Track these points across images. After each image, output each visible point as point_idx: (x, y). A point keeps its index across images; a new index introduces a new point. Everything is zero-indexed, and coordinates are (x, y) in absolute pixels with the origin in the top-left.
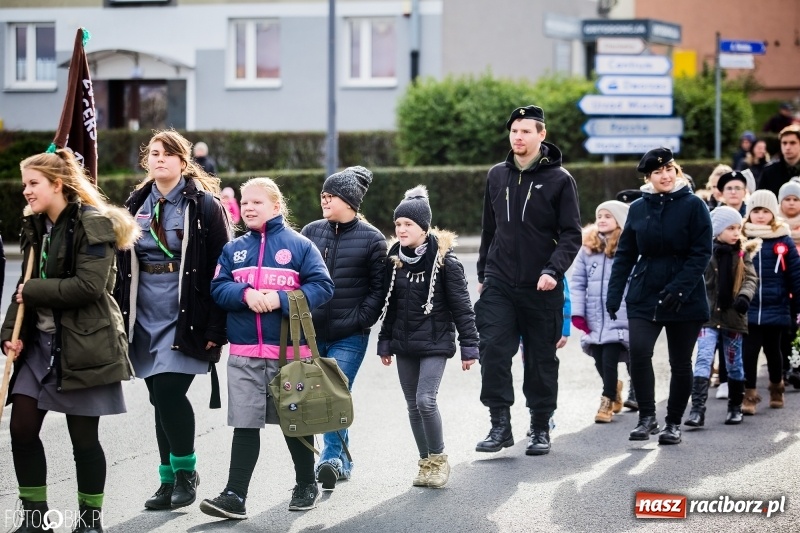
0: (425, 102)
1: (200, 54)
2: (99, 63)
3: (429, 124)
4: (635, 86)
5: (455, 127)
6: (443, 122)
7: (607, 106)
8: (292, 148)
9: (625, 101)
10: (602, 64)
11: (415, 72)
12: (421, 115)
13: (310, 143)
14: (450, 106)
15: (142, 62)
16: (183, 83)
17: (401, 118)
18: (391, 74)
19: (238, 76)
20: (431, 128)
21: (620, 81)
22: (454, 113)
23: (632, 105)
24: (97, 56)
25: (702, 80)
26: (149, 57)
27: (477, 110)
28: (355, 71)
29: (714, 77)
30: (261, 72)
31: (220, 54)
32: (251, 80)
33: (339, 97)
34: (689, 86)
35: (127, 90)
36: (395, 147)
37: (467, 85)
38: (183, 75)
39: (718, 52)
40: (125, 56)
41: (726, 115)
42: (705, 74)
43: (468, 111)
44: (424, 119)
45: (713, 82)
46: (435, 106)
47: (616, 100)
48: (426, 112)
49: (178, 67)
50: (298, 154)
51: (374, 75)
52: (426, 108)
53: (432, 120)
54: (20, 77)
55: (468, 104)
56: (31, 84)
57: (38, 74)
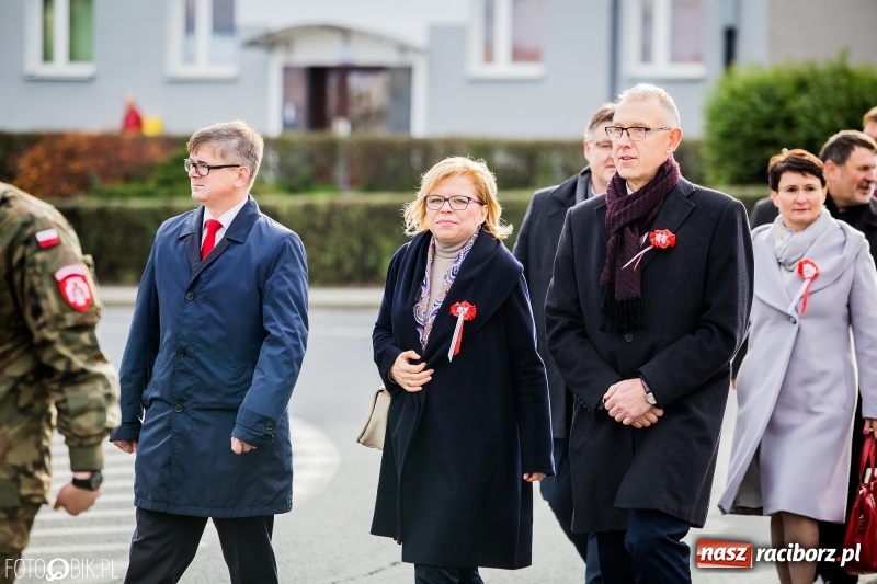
0: (744, 100)
1: (434, 31)
2: (296, 42)
3: (749, 130)
6: (769, 125)
8: (556, 160)
11: (730, 55)
12: (737, 118)
14: (781, 103)
15: (353, 41)
16: (408, 71)
17: (710, 122)
18: (697, 58)
19: (485, 62)
20: (751, 135)
26: (363, 34)
27: (816, 110)
28: (646, 55)
30: (519, 55)
31: (460, 31)
32: (503, 66)
35: (333, 80)
36: (699, 159)
38: (410, 59)
40: (330, 34)
43: (804, 112)
44: (741, 123)
46: (759, 104)
49: (403, 49)
51: (675, 58)
52: (746, 106)
53: (754, 124)
54: (189, 58)
55: (804, 102)
56: (202, 68)
57: (212, 56)
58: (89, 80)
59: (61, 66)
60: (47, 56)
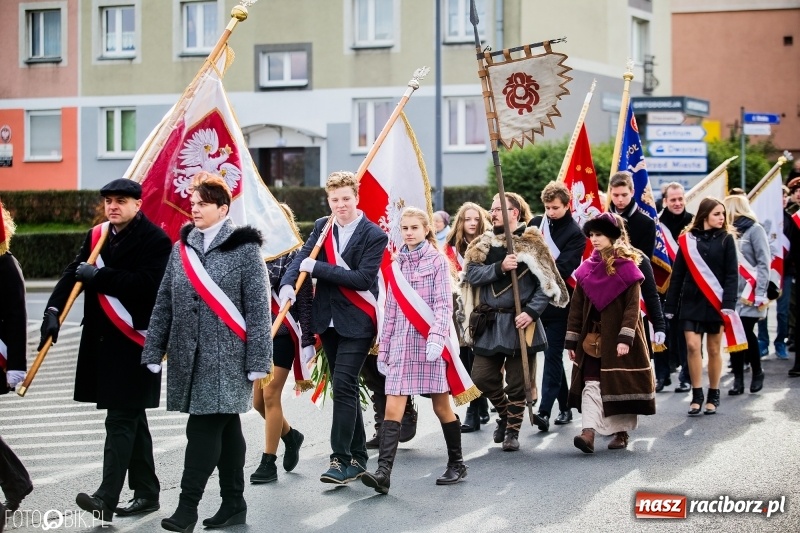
0: (512, 164)
1: (330, 127)
2: (251, 135)
3: (515, 181)
4: (677, 150)
5: (535, 182)
6: (526, 179)
7: (655, 165)
9: (670, 161)
10: (652, 133)
12: (509, 173)
14: (533, 165)
15: (284, 133)
16: (317, 150)
17: (491, 176)
18: (482, 142)
19: (360, 145)
20: (516, 184)
21: (665, 146)
22: (535, 170)
23: (675, 165)
24: (250, 130)
25: (731, 145)
26: (291, 129)
27: (552, 169)
28: (453, 141)
29: (740, 140)
31: (347, 126)
33: (445, 159)
34: (721, 149)
35: (273, 155)
37: (546, 149)
38: (316, 144)
39: (742, 122)
40: (272, 129)
41: (749, 172)
42: (733, 140)
43: (545, 170)
44: (511, 176)
45: (739, 146)
46: (520, 166)
47: (663, 161)
48: (511, 171)
49: (313, 138)
51: (467, 143)
52: (512, 167)
53: (517, 178)
55: (545, 164)
59: (117, 153)
60: (110, 148)
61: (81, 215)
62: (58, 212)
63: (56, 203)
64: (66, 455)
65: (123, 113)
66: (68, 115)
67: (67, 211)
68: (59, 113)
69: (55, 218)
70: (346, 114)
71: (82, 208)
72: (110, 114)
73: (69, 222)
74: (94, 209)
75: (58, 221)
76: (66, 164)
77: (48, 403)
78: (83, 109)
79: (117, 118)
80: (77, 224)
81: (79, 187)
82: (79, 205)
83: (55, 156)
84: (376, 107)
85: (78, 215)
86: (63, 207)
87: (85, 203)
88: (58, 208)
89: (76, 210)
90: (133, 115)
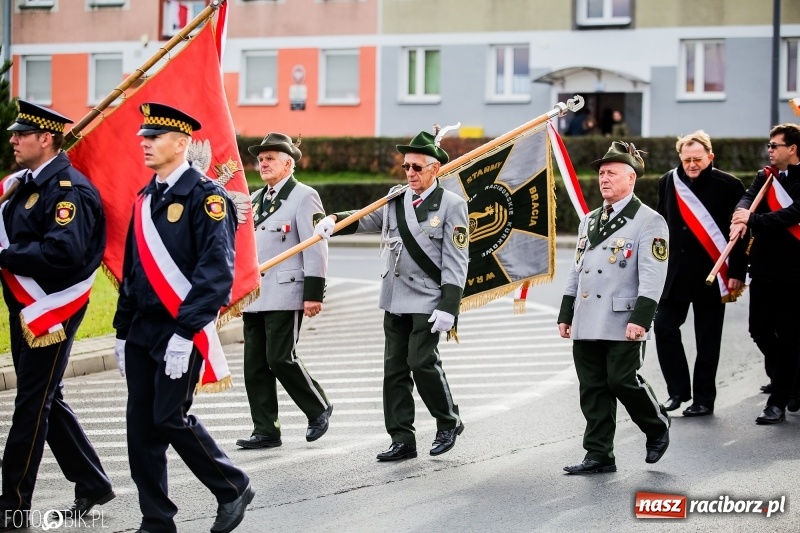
1: (655, 70)
2: (567, 79)
8: (735, 153)
13: (751, 149)
15: (604, 77)
16: (639, 96)
19: (688, 90)
24: (565, 72)
26: (611, 73)
30: (708, 87)
31: (673, 70)
32: (699, 93)
35: (590, 102)
38: (639, 89)
40: (586, 72)
49: (635, 82)
50: (741, 158)
54: (499, 91)
56: (508, 97)
57: (514, 88)
58: (438, 104)
59: (420, 96)
60: (411, 91)
61: (379, 164)
62: (353, 160)
63: (351, 151)
64: (357, 424)
65: (428, 53)
66: (367, 55)
67: (363, 160)
68: (357, 52)
69: (350, 166)
70: (673, 57)
71: (379, 157)
72: (412, 53)
73: (366, 171)
74: (392, 157)
75: (354, 171)
76: (364, 108)
77: (339, 367)
78: (385, 49)
79: (420, 58)
80: (374, 174)
81: (378, 134)
82: (377, 153)
83: (352, 100)
84: (706, 48)
85: (375, 163)
86: (360, 155)
87: (383, 151)
88: (354, 156)
89: (372, 158)
90: (437, 56)
